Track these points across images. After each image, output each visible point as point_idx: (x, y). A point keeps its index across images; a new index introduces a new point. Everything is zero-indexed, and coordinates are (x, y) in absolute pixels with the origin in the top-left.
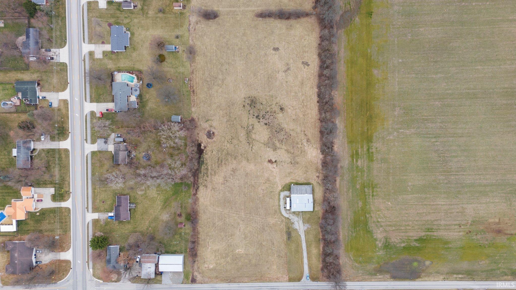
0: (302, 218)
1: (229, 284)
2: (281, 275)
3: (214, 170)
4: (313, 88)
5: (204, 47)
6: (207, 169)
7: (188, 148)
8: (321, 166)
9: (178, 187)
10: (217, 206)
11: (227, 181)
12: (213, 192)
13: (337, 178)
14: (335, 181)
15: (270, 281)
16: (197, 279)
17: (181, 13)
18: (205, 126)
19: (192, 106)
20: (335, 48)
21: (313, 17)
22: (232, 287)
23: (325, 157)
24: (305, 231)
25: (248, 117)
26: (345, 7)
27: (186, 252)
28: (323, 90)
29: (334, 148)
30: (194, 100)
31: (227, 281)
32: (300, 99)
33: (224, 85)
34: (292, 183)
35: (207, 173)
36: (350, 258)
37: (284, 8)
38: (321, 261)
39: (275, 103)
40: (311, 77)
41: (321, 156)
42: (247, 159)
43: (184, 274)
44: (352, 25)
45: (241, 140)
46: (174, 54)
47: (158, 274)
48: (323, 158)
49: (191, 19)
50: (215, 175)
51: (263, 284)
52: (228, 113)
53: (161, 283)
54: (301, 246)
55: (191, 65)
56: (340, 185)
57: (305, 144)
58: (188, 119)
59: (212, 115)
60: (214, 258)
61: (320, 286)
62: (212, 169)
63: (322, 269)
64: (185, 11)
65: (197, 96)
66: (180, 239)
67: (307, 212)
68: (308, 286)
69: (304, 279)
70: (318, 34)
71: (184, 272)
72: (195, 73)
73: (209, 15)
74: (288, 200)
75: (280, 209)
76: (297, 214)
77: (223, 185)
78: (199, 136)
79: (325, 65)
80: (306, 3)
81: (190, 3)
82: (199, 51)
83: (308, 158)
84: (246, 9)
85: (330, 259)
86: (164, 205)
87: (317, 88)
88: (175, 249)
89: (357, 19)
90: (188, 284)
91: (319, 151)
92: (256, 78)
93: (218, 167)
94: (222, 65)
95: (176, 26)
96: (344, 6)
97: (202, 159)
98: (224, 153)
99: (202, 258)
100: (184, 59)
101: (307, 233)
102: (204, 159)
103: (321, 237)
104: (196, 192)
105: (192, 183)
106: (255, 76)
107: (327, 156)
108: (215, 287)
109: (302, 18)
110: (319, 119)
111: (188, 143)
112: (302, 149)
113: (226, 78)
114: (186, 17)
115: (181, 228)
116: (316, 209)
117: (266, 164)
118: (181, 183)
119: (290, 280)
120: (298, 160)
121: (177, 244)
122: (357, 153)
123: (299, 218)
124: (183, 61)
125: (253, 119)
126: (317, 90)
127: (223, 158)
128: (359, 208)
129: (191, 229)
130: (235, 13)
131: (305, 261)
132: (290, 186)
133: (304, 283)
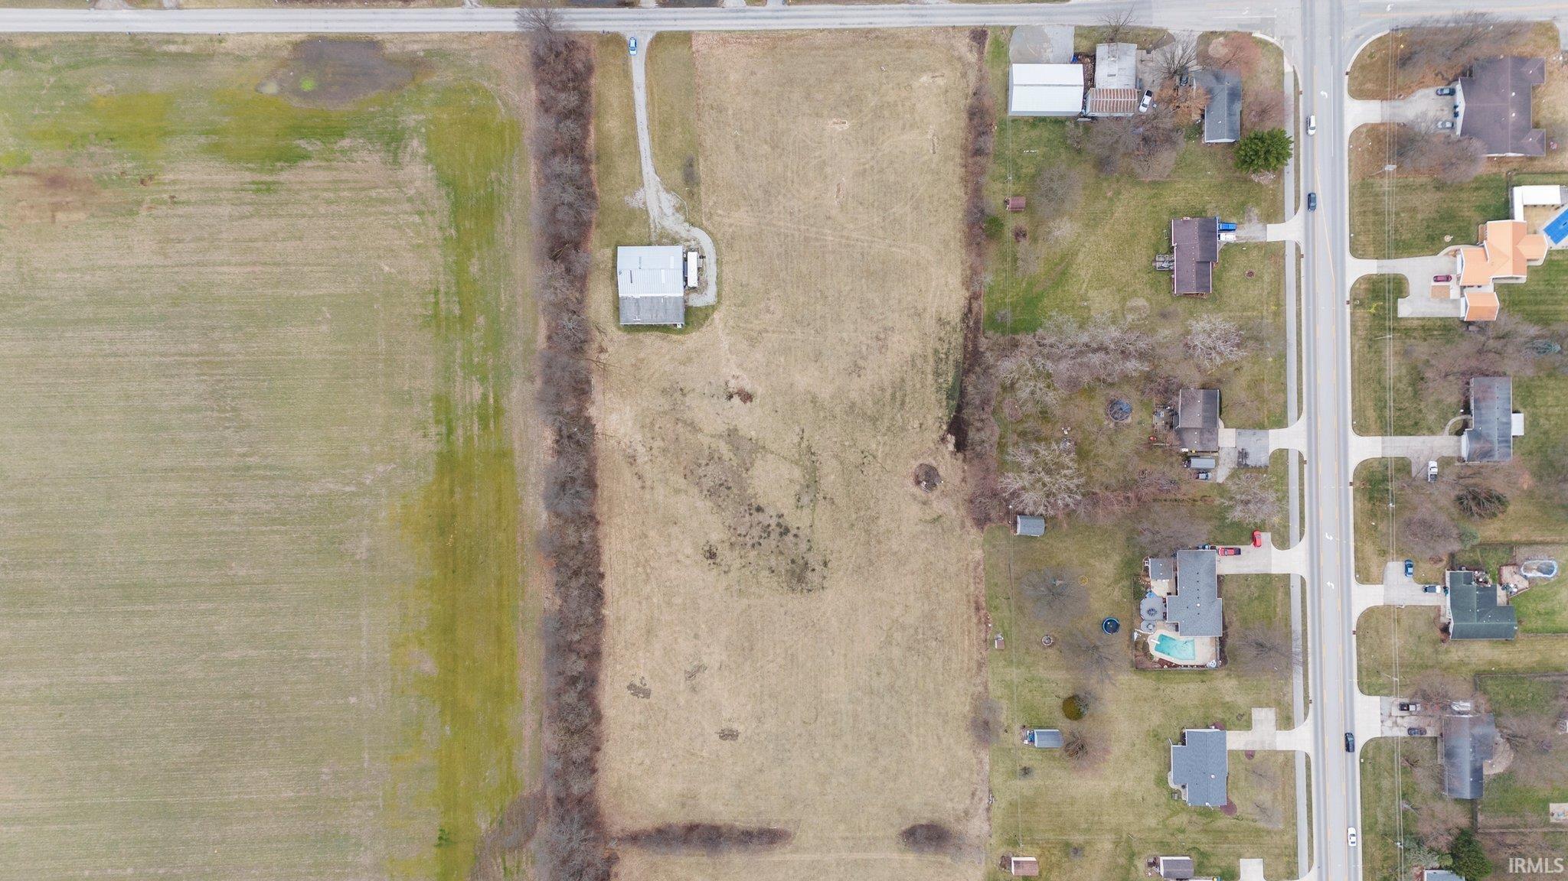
0: (652, 226)
1: (872, 26)
2: (714, 51)
3: (915, 371)
4: (618, 619)
5: (944, 740)
6: (937, 374)
7: (995, 438)
8: (593, 382)
9: (1025, 320)
10: (907, 263)
11: (877, 337)
12: (920, 306)
13: (545, 345)
14: (549, 338)
15: (747, 35)
16: (967, 40)
17: (1014, 842)
18: (941, 505)
19: (982, 563)
20: (550, 739)
21: (618, 833)
22: (863, 16)
23: (581, 409)
24: (643, 186)
25: (813, 531)
26: (519, 862)
27: (1002, 123)
28: (588, 611)
29: (554, 437)
30: (975, 583)
31: (878, 33)
32: (654, 586)
33: (885, 628)
34: (680, 332)
35: (938, 361)
36: (505, 104)
37: (705, 859)
38: (594, 95)
39: (731, 575)
40: (623, 652)
41: (592, 411)
42: (818, 404)
43: (1006, 54)
44: (498, 808)
45: (835, 463)
46: (1035, 722)
47: (1087, 56)
48: (587, 405)
49: (986, 827)
50: (913, 356)
51: (769, 25)
52: (873, 542)
53: (1078, 28)
54: (653, 141)
55: (986, 688)
56: (536, 324)
57: (641, 450)
58: (994, 525)
59: (922, 537)
60: (919, 106)
61: (596, 20)
62: (922, 373)
63: (590, 69)
64: (1002, 850)
65: (967, 595)
66: (1019, 161)
67: (636, 244)
68: (635, 20)
69: (645, 41)
70: (601, 782)
71: (1009, 63)
72: (974, 665)
73: (929, 839)
74: (693, 282)
75: (718, 252)
76: (667, 237)
77: (890, 325)
78: (962, 474)
79: (580, 687)
80: (636, 874)
81: (989, 873)
82: (962, 731)
83: (631, 407)
84: (817, 856)
85: (567, 100)
86: (1069, 265)
87: (604, 617)
88: (1034, 133)
89: (483, 826)
90: (995, 27)
91: (598, 428)
92: (791, 647)
93: (903, 380)
94: (891, 688)
95: (1029, 805)
96: (523, 866)
97: (953, 403)
98: (886, 422)
99: (953, 106)
100: (1005, 707)
101: (636, 181)
102: (948, 403)
103: (593, 167)
104: (970, 304)
105: (984, 333)
106: (792, 655)
107: (575, 414)
108: (913, 16)
109: (650, 828)
110: (598, 523)
111: (995, 453)
112: (649, 435)
113: (880, 648)
114: (1000, 831)
115: (1016, 195)
116: (608, 252)
117: (759, 390)
118: (1015, 331)
119: (686, 37)
120: (662, 400)
121: (1029, 147)
122: (484, 420)
123: (659, 227)
124: (1011, 699)
125: (797, 525)
126: (605, 612)
127: (888, 409)
128: (477, 254)
129: (985, 193)
130: (851, 844)
131: (640, 96)
132: (686, 323)
133: (644, 28)
